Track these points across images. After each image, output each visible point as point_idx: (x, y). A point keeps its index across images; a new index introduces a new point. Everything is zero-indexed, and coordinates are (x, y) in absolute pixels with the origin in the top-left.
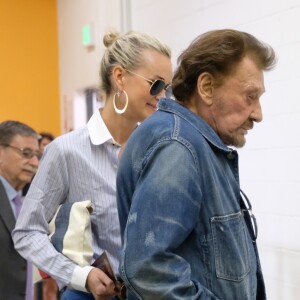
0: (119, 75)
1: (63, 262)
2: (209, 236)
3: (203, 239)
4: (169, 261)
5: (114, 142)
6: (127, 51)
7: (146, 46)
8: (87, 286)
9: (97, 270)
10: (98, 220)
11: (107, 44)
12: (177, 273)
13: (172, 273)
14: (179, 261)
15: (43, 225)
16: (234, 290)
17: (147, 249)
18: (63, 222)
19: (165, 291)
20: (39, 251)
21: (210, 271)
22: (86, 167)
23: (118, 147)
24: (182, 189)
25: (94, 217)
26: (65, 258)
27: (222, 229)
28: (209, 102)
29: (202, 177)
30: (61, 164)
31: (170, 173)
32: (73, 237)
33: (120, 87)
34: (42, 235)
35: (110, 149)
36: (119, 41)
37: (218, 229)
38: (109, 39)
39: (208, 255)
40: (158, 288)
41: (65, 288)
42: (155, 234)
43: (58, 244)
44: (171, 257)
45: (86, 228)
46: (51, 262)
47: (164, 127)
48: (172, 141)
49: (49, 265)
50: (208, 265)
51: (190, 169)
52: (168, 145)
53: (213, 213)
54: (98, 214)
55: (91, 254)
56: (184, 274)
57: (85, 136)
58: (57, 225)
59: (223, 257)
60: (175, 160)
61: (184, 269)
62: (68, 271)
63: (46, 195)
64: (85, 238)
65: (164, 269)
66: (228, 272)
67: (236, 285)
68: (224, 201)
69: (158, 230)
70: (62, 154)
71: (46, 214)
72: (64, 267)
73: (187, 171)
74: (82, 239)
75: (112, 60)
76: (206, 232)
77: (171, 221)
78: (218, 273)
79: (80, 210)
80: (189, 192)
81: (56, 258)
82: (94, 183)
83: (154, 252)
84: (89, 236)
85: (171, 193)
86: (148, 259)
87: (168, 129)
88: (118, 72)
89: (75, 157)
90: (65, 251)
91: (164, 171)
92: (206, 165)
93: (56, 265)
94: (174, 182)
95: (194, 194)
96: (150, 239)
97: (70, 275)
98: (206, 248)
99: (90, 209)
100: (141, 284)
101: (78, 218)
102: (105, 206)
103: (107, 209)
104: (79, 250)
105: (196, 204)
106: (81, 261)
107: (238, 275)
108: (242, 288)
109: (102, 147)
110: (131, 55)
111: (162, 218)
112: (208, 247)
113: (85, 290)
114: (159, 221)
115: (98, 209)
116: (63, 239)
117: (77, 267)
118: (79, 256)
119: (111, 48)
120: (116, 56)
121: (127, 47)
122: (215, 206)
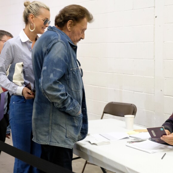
0: (32, 18)
1: (13, 85)
2: (70, 75)
3: (68, 76)
4: (58, 84)
5: (30, 41)
6: (35, 9)
7: (41, 7)
8: (22, 94)
9: (26, 88)
10: (25, 69)
11: (25, 5)
12: (60, 88)
13: (59, 88)
14: (60, 84)
15: (4, 72)
16: (77, 95)
17: (51, 80)
18: (12, 70)
19: (57, 95)
20: (3, 81)
21: (69, 88)
22: (20, 50)
23: (31, 43)
24: (62, 59)
25: (24, 68)
26: (14, 84)
27: (74, 73)
28: (70, 30)
29: (68, 54)
30: (11, 49)
31: (58, 52)
32: (16, 76)
33: (32, 22)
34: (4, 75)
35: (28, 43)
36: (31, 5)
37: (73, 73)
38: (26, 4)
39: (69, 82)
40: (55, 93)
41: (13, 95)
42: (53, 74)
43: (10, 78)
44: (58, 83)
45: (22, 72)
46: (8, 85)
47: (54, 36)
48: (58, 41)
49: (8, 87)
50: (69, 86)
51: (65, 51)
52: (57, 42)
53: (71, 67)
54: (25, 67)
55: (23, 82)
56: (63, 89)
57: (19, 39)
58: (10, 71)
59: (74, 83)
60: (60, 48)
61: (62, 87)
62: (15, 88)
63: (5, 61)
64: (21, 76)
65: (56, 87)
66: (75, 88)
67: (78, 93)
68: (74, 63)
69: (54, 73)
70: (11, 45)
71: (5, 67)
72: (14, 87)
73: (64, 52)
74: (20, 76)
75: (29, 12)
76: (69, 74)
77: (59, 70)
78: (72, 89)
79: (19, 66)
80: (65, 59)
81: (10, 84)
82: (23, 56)
83: (54, 81)
84: (22, 75)
85: (58, 60)
86: (51, 83)
87: (56, 37)
88: (31, 17)
89: (16, 46)
90: (13, 81)
91: (56, 52)
92: (69, 50)
93: (10, 86)
94: (59, 56)
95: (66, 60)
96: (52, 76)
97: (16, 90)
98: (69, 80)
99: (23, 65)
100: (48, 92)
101: (18, 69)
102: (28, 64)
103: (29, 65)
104: (19, 80)
105: (67, 64)
106: (20, 84)
107: (78, 89)
108: (79, 94)
109: (25, 43)
110: (36, 10)
111: (55, 69)
112: (69, 79)
113: (22, 95)
114: (55, 70)
115: (25, 65)
116: (13, 76)
117: (18, 87)
118: (19, 82)
119: (28, 7)
120: (30, 10)
121: (34, 7)
122: (72, 65)
